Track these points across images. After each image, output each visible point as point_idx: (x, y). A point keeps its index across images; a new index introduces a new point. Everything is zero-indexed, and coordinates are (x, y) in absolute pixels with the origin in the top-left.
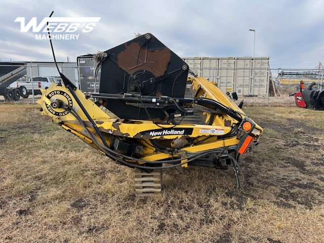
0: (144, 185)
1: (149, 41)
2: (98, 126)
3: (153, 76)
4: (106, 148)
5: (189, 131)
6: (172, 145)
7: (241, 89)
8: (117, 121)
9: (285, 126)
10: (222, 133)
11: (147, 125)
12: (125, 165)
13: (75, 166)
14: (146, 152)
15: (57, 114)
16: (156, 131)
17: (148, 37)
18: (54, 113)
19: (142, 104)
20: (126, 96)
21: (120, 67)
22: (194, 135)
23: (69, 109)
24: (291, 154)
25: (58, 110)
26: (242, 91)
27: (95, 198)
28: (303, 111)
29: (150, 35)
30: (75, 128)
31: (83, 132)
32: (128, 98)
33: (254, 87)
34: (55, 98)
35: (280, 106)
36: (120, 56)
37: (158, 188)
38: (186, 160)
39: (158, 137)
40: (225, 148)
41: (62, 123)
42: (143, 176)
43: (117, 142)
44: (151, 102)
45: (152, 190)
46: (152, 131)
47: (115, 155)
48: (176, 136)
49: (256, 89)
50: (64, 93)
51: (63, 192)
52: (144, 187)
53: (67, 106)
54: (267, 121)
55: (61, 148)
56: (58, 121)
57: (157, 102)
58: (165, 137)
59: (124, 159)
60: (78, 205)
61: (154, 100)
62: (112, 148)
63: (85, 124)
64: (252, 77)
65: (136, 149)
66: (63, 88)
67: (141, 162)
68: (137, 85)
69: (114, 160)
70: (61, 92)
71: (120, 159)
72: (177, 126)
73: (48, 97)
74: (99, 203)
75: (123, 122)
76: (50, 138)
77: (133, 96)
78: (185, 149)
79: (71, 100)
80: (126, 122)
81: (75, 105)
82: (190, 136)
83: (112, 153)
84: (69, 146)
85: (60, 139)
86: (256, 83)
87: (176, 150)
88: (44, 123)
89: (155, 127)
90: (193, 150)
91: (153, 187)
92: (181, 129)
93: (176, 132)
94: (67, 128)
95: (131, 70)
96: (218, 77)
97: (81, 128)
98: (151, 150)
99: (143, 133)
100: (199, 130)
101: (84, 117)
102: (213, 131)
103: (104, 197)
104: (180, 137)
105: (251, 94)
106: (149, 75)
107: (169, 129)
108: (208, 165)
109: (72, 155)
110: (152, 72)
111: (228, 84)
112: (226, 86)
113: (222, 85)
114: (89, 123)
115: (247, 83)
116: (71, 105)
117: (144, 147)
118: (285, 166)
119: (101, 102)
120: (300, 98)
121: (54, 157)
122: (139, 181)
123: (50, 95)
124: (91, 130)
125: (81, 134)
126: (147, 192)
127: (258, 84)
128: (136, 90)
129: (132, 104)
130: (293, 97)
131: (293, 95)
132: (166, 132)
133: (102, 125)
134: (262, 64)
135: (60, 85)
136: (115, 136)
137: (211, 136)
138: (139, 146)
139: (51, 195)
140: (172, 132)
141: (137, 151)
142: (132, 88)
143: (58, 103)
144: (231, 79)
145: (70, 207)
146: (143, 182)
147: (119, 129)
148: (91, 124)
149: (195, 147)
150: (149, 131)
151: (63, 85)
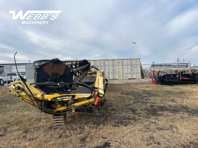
0: (57, 122)
1: (57, 61)
2: (35, 96)
3: (59, 75)
4: (38, 105)
5: (74, 96)
6: (68, 103)
7: (127, 75)
8: (44, 94)
9: (140, 94)
10: (88, 96)
11: (56, 95)
12: (47, 113)
13: (27, 117)
14: (57, 107)
15: (18, 92)
16: (60, 97)
17: (56, 60)
18: (16, 92)
19: (53, 86)
20: (47, 83)
21: (45, 71)
22: (76, 98)
23: (23, 90)
24: (134, 106)
25: (18, 91)
26: (127, 76)
27: (34, 129)
28: (154, 85)
29: (57, 59)
30: (25, 98)
31: (29, 100)
32: (48, 84)
33: (133, 74)
34: (17, 85)
35: (145, 84)
36: (45, 67)
37: (63, 123)
38: (74, 109)
39: (61, 100)
40: (90, 102)
41: (20, 96)
42: (56, 118)
43: (43, 103)
44: (57, 85)
45: (60, 124)
46: (58, 97)
47: (42, 108)
48: (69, 99)
49: (135, 75)
50: (21, 83)
51: (20, 128)
52: (57, 123)
53: (22, 89)
54: (132, 92)
55: (21, 110)
56: (18, 95)
57: (60, 85)
58: (64, 100)
59: (46, 110)
60: (26, 132)
61: (58, 84)
62: (41, 105)
63: (30, 96)
64: (132, 69)
65: (52, 106)
66: (21, 81)
67: (55, 111)
68: (52, 79)
69: (42, 111)
70: (19, 83)
71: (45, 110)
72: (69, 95)
73: (14, 85)
74: (35, 131)
75: (46, 94)
76: (15, 106)
77: (50, 83)
78: (73, 104)
79: (24, 86)
80: (47, 94)
81: (26, 88)
82: (75, 98)
83: (41, 108)
84: (25, 109)
85: (21, 106)
86: (134, 72)
87: (69, 105)
88: (12, 99)
89: (59, 96)
90: (77, 104)
91: (60, 123)
92: (70, 96)
93: (68, 97)
94: (22, 98)
95: (50, 73)
96: (114, 69)
97: (28, 98)
98: (59, 106)
99: (54, 98)
100: (78, 96)
101: (29, 93)
102: (84, 96)
103: (38, 129)
104: (70, 99)
105: (132, 78)
106: (57, 74)
107: (65, 96)
108: (84, 111)
109: (26, 113)
110: (59, 73)
111: (119, 73)
112: (119, 74)
113: (116, 73)
114: (31, 95)
115: (129, 71)
116: (24, 88)
117: (56, 104)
118: (128, 112)
119: (37, 86)
120: (154, 79)
121: (17, 114)
122: (55, 120)
123: (15, 84)
124: (32, 98)
125: (28, 100)
126: (58, 125)
127: (135, 72)
128: (51, 80)
129: (49, 86)
130: (151, 79)
131: (151, 78)
132: (64, 97)
133: (37, 96)
134: (137, 62)
135: (19, 80)
136: (42, 101)
137: (83, 98)
138: (54, 105)
139: (13, 129)
140: (67, 97)
141: (53, 106)
142: (50, 80)
143: (18, 87)
144: (121, 70)
145: (22, 133)
146: (56, 121)
147: (44, 97)
148: (32, 96)
149: (77, 103)
150: (57, 97)
151: (20, 80)
